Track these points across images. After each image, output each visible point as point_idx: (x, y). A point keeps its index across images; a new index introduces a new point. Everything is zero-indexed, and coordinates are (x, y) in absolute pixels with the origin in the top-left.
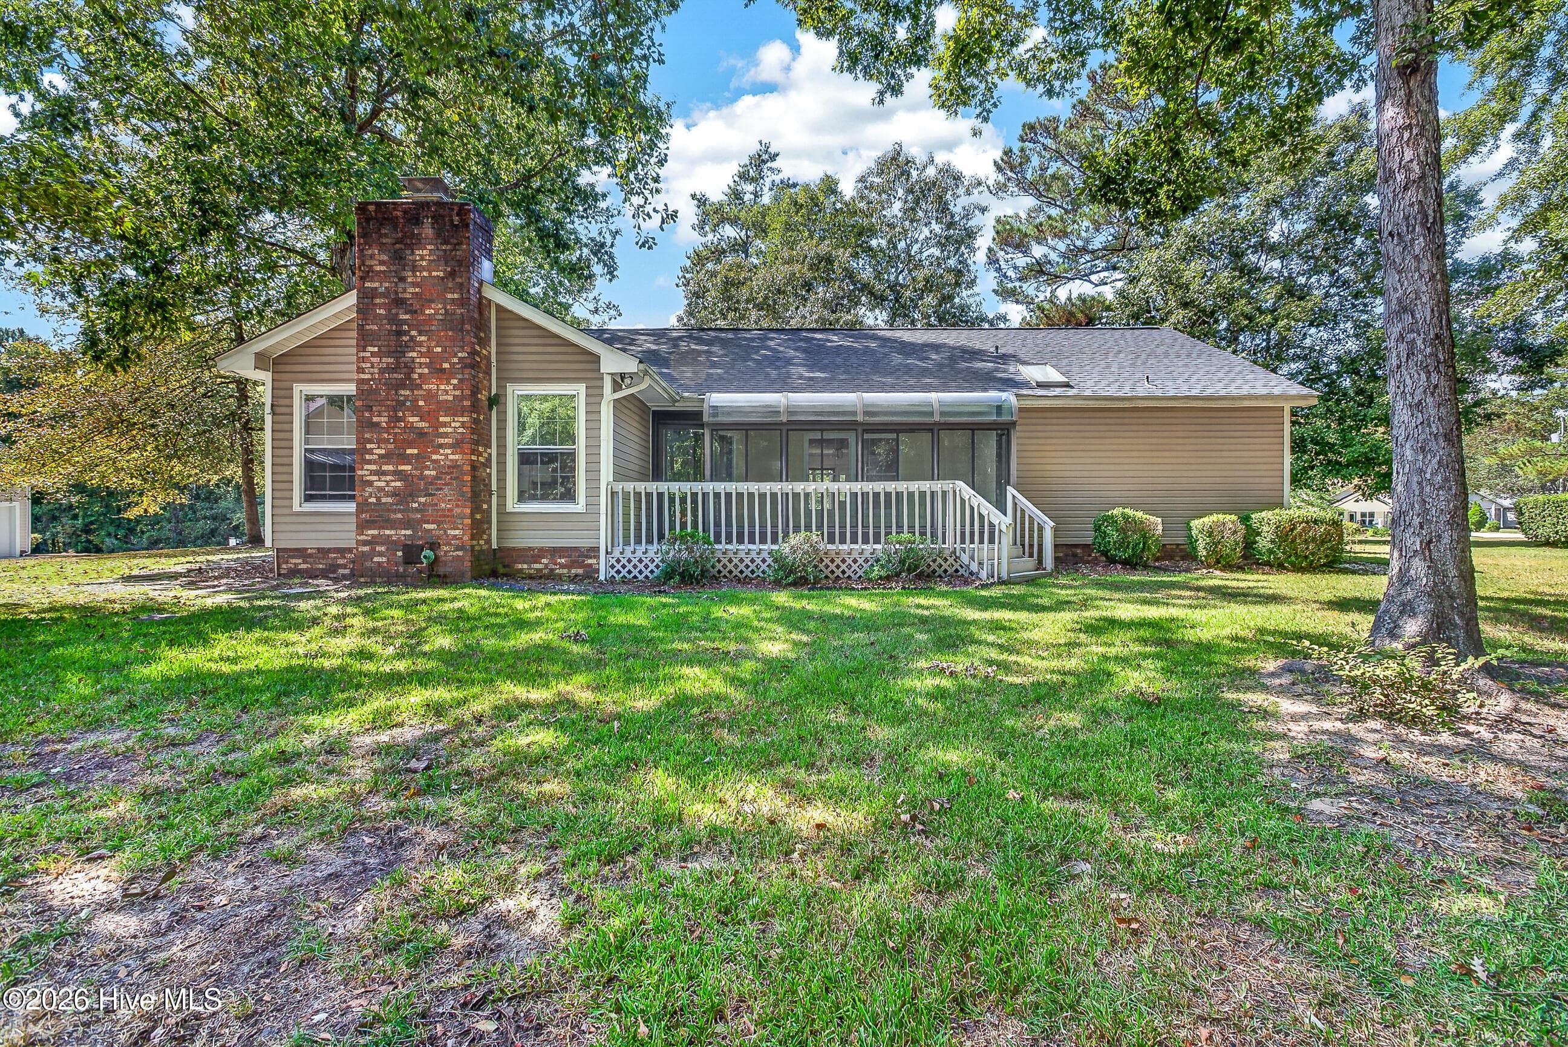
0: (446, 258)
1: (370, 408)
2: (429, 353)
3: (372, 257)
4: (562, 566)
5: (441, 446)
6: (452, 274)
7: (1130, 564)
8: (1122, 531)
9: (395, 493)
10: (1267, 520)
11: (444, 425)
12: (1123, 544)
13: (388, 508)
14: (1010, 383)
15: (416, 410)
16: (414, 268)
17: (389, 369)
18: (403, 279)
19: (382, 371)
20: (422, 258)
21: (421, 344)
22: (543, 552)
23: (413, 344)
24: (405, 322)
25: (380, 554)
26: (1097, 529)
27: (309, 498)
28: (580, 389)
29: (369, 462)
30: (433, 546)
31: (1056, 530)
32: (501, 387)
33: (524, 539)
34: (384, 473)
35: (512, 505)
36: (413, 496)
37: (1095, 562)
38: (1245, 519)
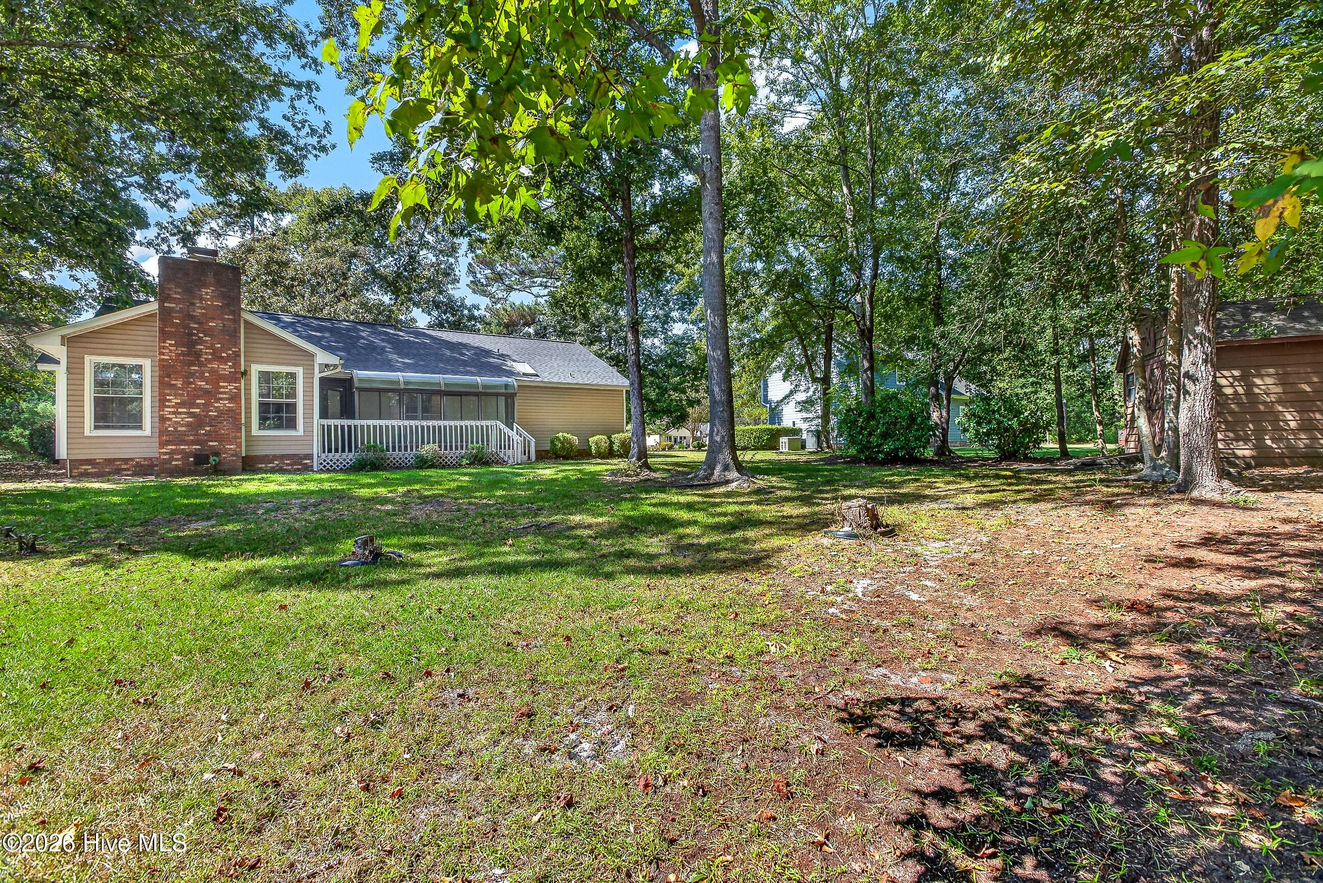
0: (223, 296)
1: (169, 376)
2: (212, 347)
3: (170, 289)
4: (287, 465)
5: (221, 399)
6: (229, 305)
7: (566, 458)
8: (562, 443)
9: (188, 425)
10: (616, 438)
11: (223, 387)
12: (563, 447)
13: (184, 434)
14: (510, 373)
15: (202, 378)
16: (201, 299)
17: (183, 354)
18: (193, 304)
19: (178, 355)
20: (207, 294)
21: (206, 341)
22: (275, 457)
23: (200, 341)
24: (194, 328)
25: (177, 460)
26: (552, 442)
27: (96, 427)
28: (299, 371)
29: (169, 407)
30: (217, 454)
31: (536, 444)
32: (248, 366)
33: (262, 450)
34: (180, 413)
35: (255, 431)
36: (201, 426)
37: (550, 458)
38: (609, 438)
